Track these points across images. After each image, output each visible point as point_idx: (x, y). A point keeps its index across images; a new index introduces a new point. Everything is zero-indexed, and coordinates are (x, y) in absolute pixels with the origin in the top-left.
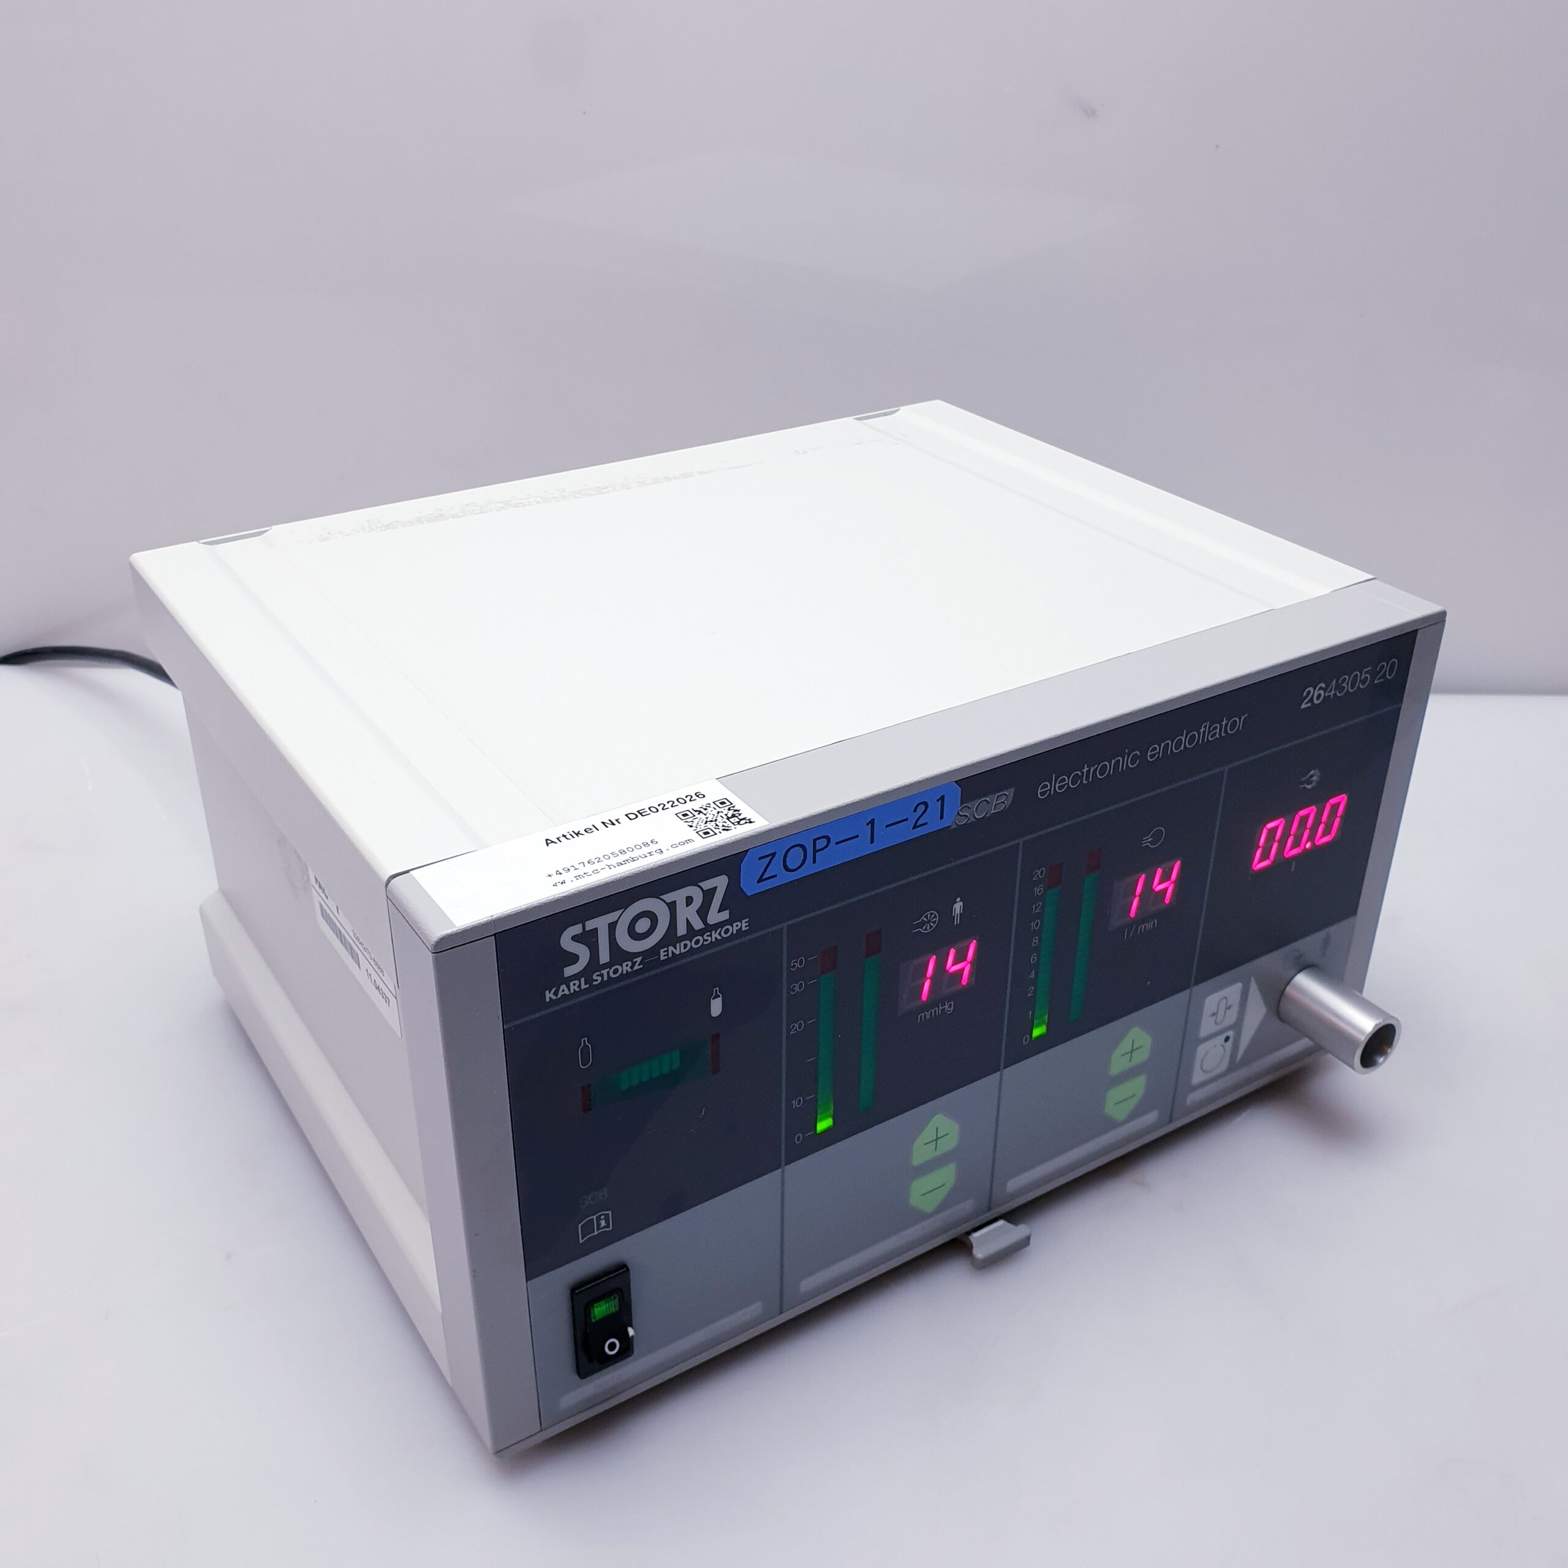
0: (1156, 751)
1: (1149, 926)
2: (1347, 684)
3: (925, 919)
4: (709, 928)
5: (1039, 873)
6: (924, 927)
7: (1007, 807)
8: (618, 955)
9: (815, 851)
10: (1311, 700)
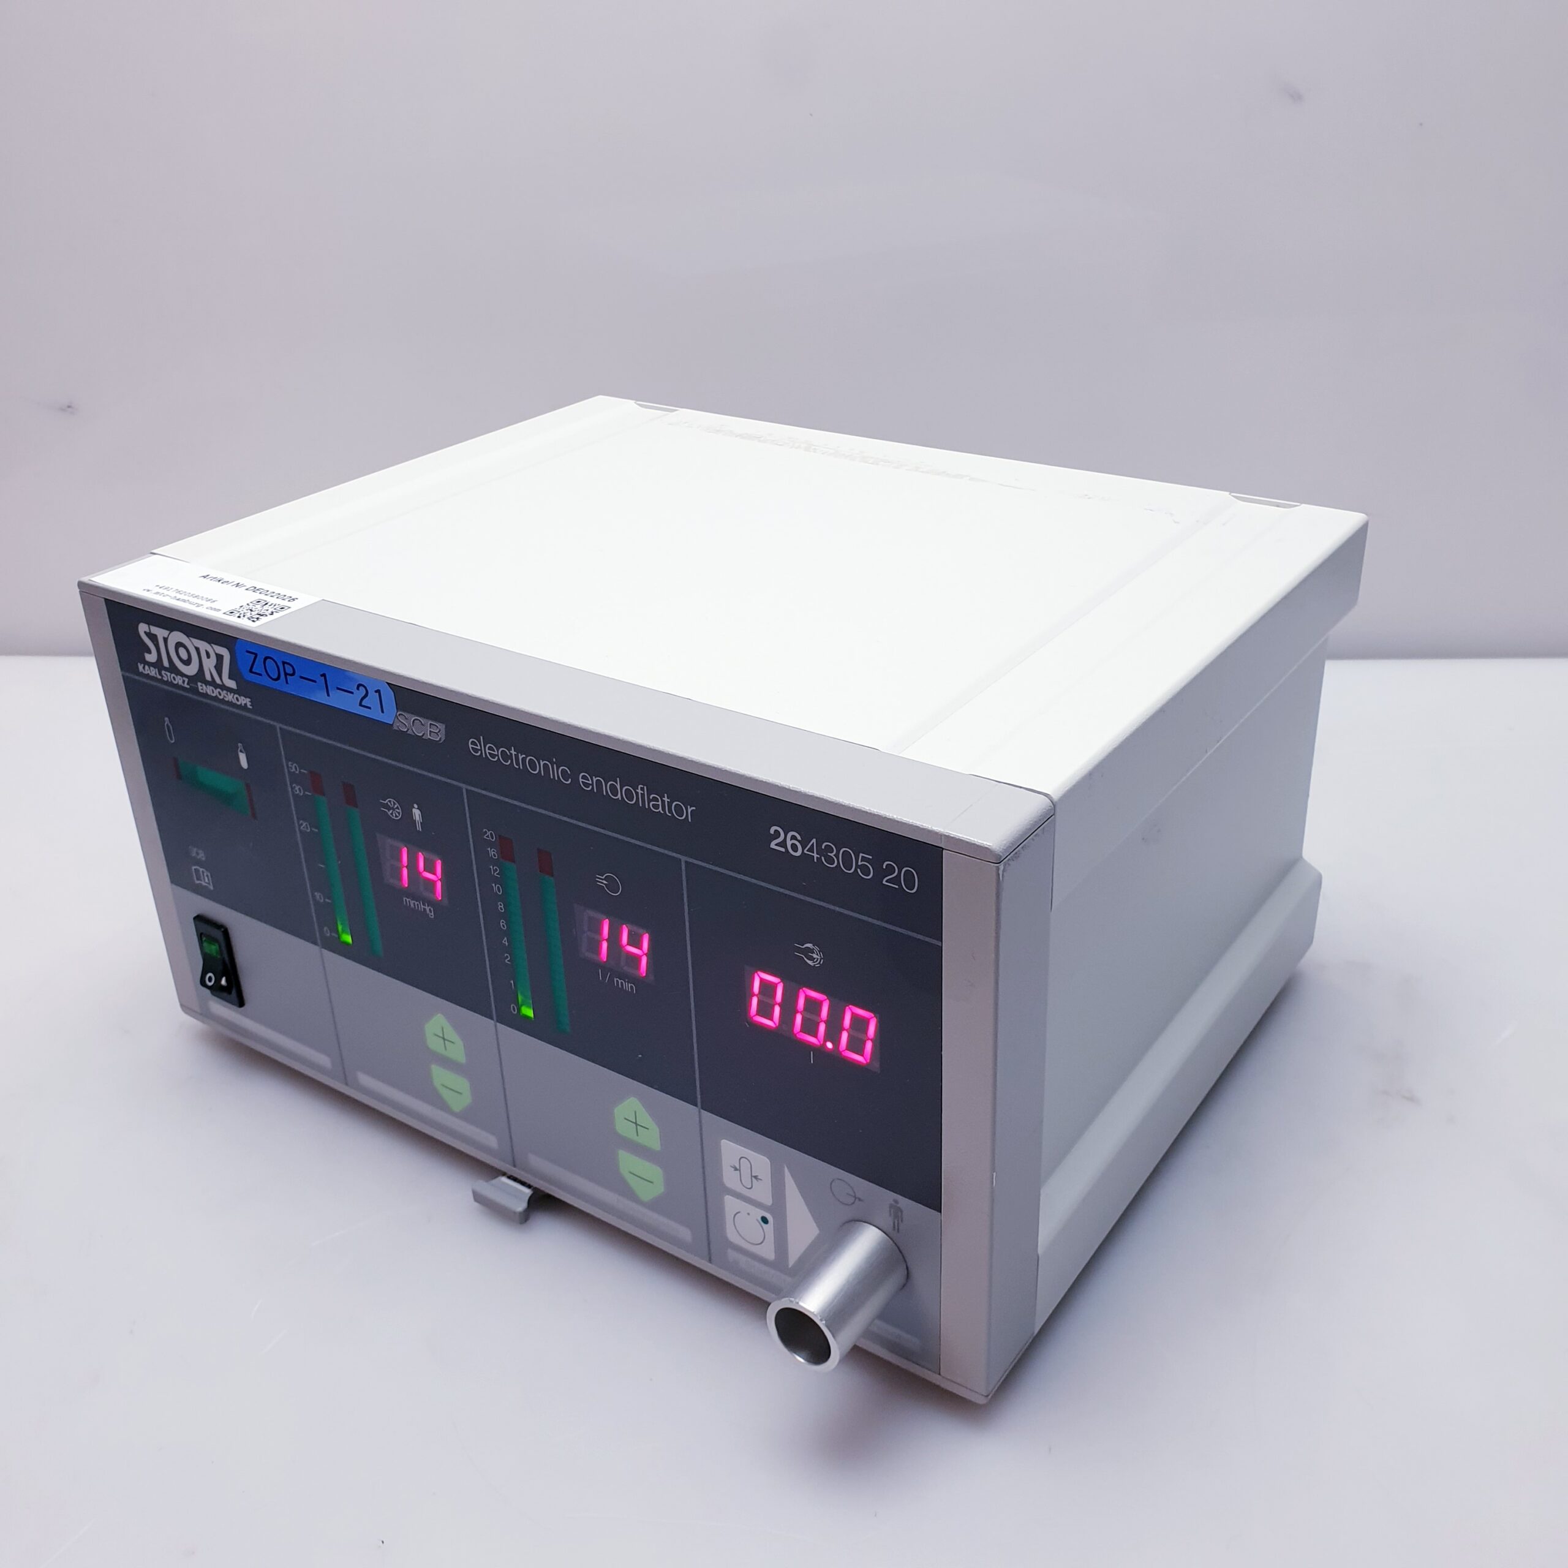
0: (588, 781)
1: (628, 986)
2: (837, 856)
3: (389, 804)
4: (223, 687)
5: (489, 835)
6: (391, 812)
7: (442, 740)
8: (173, 669)
9: (286, 674)
10: (783, 844)
